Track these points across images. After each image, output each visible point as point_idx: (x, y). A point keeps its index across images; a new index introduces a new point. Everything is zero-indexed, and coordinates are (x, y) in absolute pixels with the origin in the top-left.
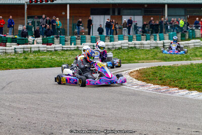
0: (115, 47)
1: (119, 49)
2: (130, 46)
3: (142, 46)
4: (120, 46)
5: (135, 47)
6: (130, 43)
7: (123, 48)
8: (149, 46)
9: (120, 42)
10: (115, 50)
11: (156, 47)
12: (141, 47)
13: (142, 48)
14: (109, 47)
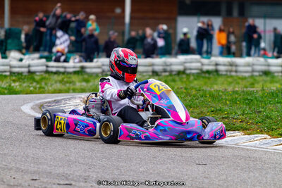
0: (168, 68)
1: (179, 73)
2: (206, 68)
3: (234, 68)
4: (181, 68)
5: (217, 71)
6: (205, 61)
7: (188, 72)
8: (249, 69)
9: (182, 58)
10: (171, 75)
11: (266, 73)
12: (231, 71)
13: (233, 74)
14: (157, 68)
